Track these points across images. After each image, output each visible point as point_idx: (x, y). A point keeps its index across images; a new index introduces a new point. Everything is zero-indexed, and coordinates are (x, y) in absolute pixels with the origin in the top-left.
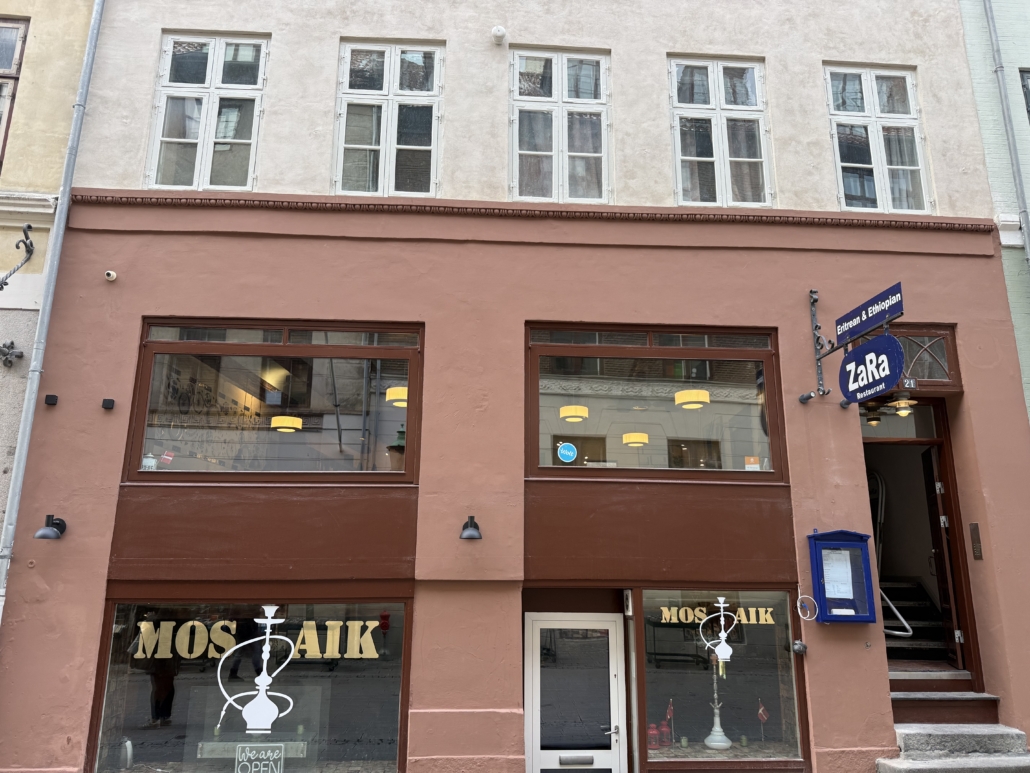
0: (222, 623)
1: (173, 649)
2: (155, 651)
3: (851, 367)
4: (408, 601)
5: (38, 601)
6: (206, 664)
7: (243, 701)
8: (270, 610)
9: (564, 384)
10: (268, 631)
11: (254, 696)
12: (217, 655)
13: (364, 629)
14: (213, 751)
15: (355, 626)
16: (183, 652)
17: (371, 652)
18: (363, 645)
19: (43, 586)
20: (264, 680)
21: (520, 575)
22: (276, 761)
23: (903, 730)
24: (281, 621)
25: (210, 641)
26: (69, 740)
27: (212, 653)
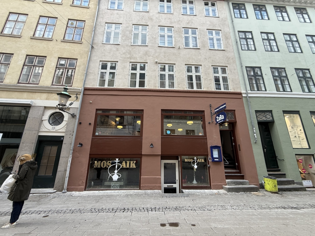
0: (109, 161)
1: (101, 166)
2: (97, 166)
3: (217, 117)
4: (141, 158)
5: (78, 158)
6: (106, 168)
7: (112, 175)
8: (117, 159)
9: (168, 120)
10: (117, 163)
11: (114, 174)
12: (108, 167)
13: (133, 163)
14: (107, 184)
15: (132, 162)
16: (102, 167)
17: (134, 167)
18: (133, 165)
19: (78, 155)
20: (116, 171)
21: (160, 154)
22: (118, 186)
23: (227, 181)
24: (119, 161)
25: (107, 165)
26: (82, 182)
27: (107, 167)
